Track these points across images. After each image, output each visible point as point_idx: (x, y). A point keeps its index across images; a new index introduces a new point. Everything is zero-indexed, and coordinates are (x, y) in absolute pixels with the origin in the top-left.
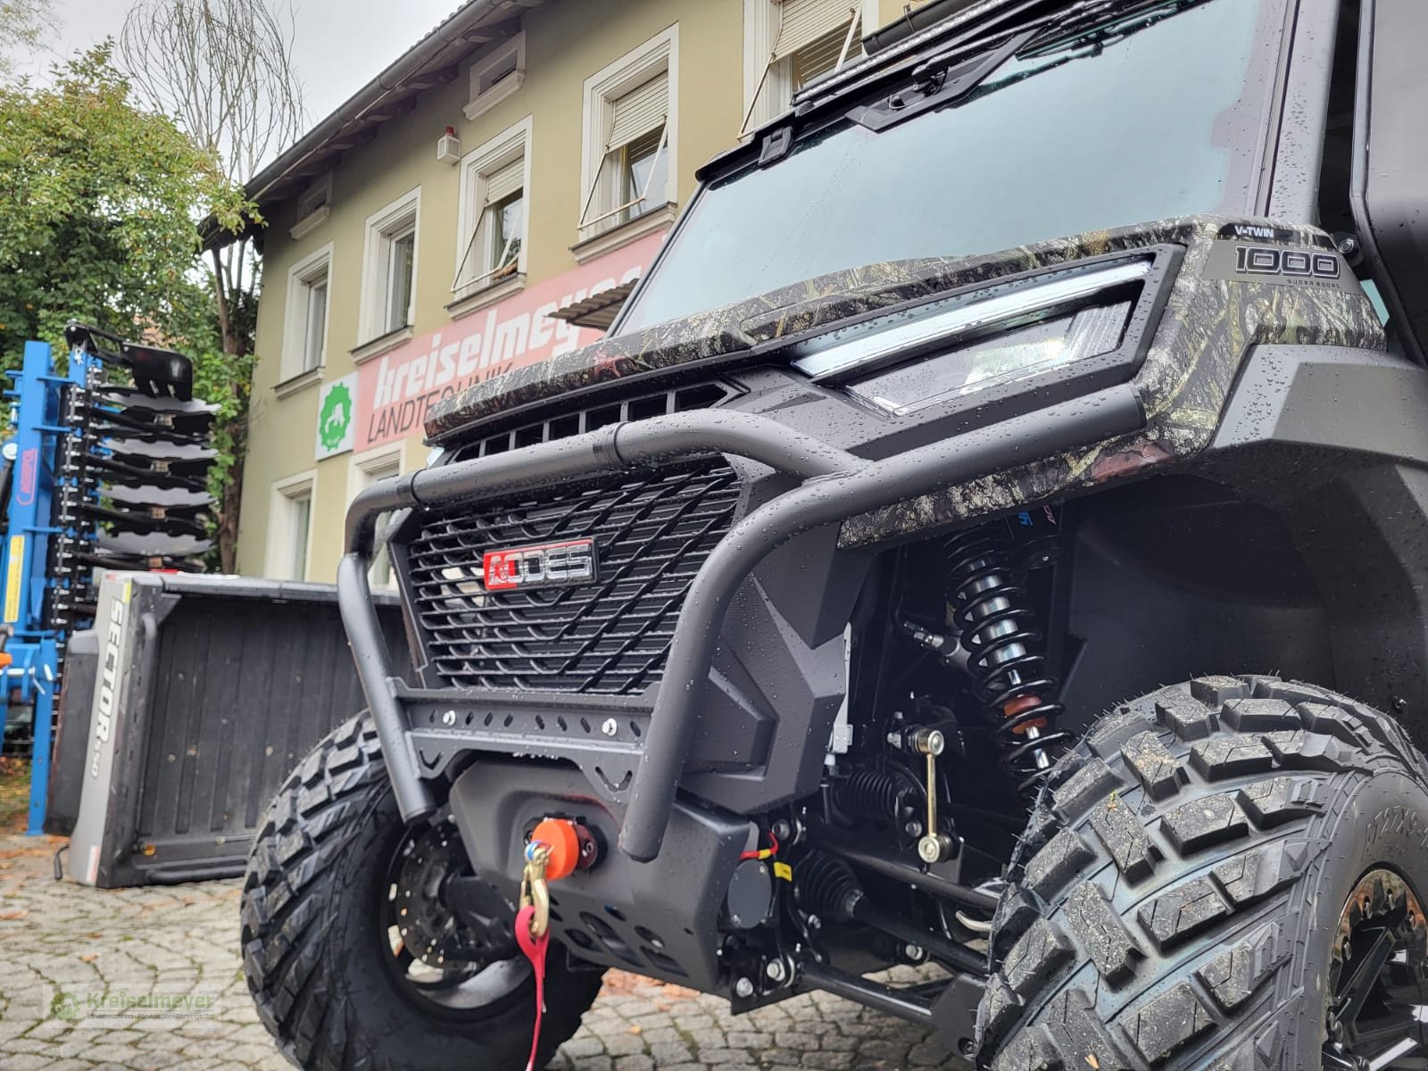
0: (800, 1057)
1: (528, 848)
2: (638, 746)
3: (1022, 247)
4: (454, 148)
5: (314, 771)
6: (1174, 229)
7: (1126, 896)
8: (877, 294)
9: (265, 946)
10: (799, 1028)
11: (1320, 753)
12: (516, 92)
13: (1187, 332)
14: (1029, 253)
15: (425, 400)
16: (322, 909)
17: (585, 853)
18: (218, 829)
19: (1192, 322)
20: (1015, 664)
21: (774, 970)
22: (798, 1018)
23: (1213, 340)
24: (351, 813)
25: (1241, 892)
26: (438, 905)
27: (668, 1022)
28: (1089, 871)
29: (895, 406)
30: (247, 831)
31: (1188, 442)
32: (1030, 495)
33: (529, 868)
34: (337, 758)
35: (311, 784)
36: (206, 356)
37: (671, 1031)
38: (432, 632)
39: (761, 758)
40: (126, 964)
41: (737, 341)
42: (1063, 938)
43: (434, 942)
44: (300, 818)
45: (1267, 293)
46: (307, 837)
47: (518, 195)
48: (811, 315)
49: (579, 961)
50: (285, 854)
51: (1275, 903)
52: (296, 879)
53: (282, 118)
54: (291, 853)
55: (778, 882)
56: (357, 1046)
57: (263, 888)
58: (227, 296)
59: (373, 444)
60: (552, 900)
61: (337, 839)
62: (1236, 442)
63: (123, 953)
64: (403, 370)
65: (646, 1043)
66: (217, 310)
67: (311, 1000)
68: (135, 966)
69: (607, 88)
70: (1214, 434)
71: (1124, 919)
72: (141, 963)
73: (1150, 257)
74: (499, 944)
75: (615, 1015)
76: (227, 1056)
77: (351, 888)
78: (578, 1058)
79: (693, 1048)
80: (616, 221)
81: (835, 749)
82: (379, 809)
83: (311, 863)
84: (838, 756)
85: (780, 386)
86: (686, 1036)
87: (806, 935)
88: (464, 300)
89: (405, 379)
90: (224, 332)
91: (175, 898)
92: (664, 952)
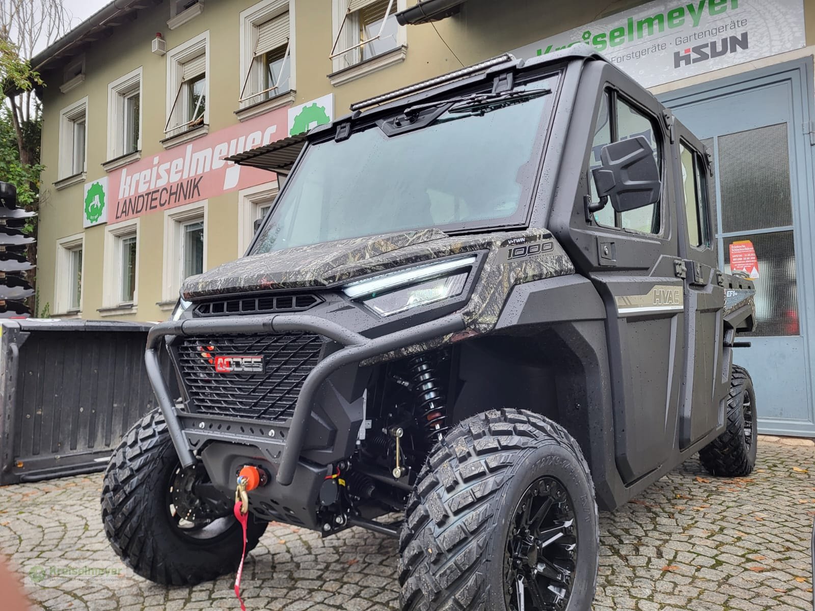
0: (356, 549)
1: (238, 478)
2: (283, 441)
3: (430, 249)
4: (162, 45)
5: (133, 440)
6: (485, 243)
7: (447, 496)
8: (375, 266)
9: (114, 518)
10: (357, 536)
11: (514, 444)
12: (198, 16)
13: (486, 288)
14: (432, 252)
15: (150, 196)
16: (140, 501)
17: (262, 480)
18: (56, 451)
19: (488, 283)
20: (431, 400)
21: (338, 520)
22: (356, 532)
23: (496, 289)
24: (152, 458)
25: (478, 495)
26: (192, 494)
27: (298, 537)
28: (437, 488)
29: (383, 312)
30: (71, 451)
31: (485, 329)
32: (430, 347)
33: (239, 487)
34: (143, 434)
35: (132, 446)
36: (12, 166)
37: (299, 541)
38: (191, 386)
39: (331, 443)
40: (26, 526)
41: (320, 283)
42: (426, 511)
43: (190, 511)
44: (127, 461)
45: (520, 265)
46: (132, 470)
47: (202, 76)
48: (349, 273)
49: (259, 519)
50: (122, 478)
51: (491, 497)
52: (128, 489)
53: (50, 15)
54: (124, 477)
55: (340, 487)
56: (158, 558)
57: (112, 493)
58: (21, 126)
59: (119, 220)
60: (249, 498)
61: (145, 470)
62: (503, 326)
63: (21, 520)
64: (136, 176)
65: (287, 548)
66: (14, 134)
67: (136, 540)
68: (30, 526)
69: (253, 18)
70: (495, 324)
71: (444, 504)
72: (33, 525)
73: (476, 256)
74: (221, 512)
75: (273, 535)
76: (91, 566)
77: (153, 491)
78: (257, 556)
79: (309, 548)
80: (261, 99)
81: (360, 438)
82: (164, 456)
83: (134, 481)
84: (362, 441)
85: (338, 302)
86: (305, 543)
87: (352, 505)
88: (171, 138)
89: (138, 182)
90: (20, 147)
91: (38, 489)
92: (295, 516)
